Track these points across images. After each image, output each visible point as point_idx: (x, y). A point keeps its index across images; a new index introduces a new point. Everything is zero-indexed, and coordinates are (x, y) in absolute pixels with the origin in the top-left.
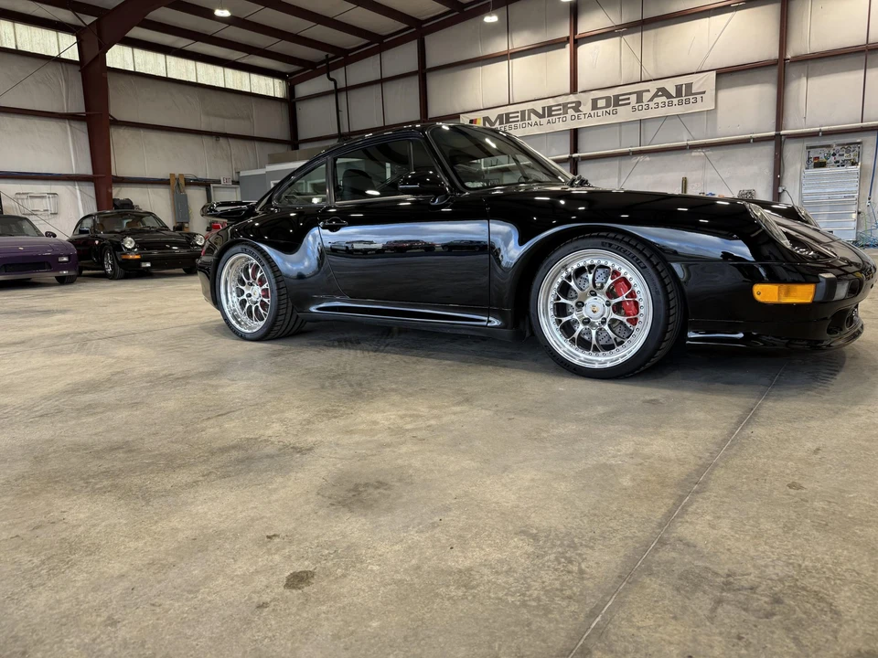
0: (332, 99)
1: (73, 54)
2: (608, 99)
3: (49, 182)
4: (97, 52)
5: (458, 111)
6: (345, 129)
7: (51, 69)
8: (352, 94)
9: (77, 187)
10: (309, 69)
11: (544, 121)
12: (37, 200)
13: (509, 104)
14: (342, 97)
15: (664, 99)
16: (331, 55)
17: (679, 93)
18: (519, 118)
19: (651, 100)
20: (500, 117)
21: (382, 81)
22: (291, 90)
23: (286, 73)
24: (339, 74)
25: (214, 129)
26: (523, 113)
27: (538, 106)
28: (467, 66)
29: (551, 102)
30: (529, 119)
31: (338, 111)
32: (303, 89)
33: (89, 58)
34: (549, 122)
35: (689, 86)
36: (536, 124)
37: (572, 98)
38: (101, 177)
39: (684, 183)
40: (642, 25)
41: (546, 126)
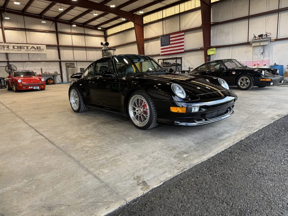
2: (18, 47)
15: (34, 49)
17: (38, 49)
19: (31, 49)
35: (40, 47)
37: (6, 44)
39: (41, 69)
40: (25, 30)
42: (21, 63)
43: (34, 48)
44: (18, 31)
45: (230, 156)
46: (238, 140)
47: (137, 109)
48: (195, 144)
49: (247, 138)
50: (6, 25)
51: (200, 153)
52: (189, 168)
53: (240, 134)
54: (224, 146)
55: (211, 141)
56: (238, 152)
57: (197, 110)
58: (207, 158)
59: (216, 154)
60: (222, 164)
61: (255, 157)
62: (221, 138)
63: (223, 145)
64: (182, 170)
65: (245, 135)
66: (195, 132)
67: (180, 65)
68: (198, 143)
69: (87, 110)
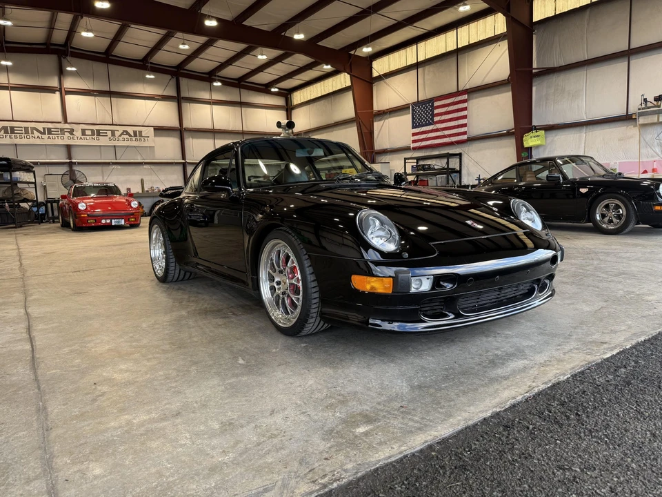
2: (93, 131)
11: (46, 136)
13: (13, 121)
15: (127, 136)
17: (135, 135)
18: (23, 132)
19: (120, 136)
27: (40, 127)
29: (50, 126)
30: (32, 133)
34: (49, 138)
35: (140, 132)
37: (67, 126)
39: (142, 181)
40: (110, 94)
41: (46, 140)
42: (99, 168)
43: (128, 133)
44: (95, 96)
45: (504, 438)
46: (545, 383)
47: (276, 280)
48: (413, 388)
49: (576, 375)
50: (69, 83)
51: (411, 423)
52: (351, 478)
53: (560, 361)
54: (497, 400)
55: (462, 380)
56: (531, 427)
57: (426, 286)
58: (426, 442)
59: (459, 428)
60: (464, 468)
61: (584, 450)
62: (500, 371)
63: (495, 398)
64: (325, 486)
65: (572, 365)
66: (430, 348)
67: (457, 172)
68: (420, 387)
69: (187, 277)
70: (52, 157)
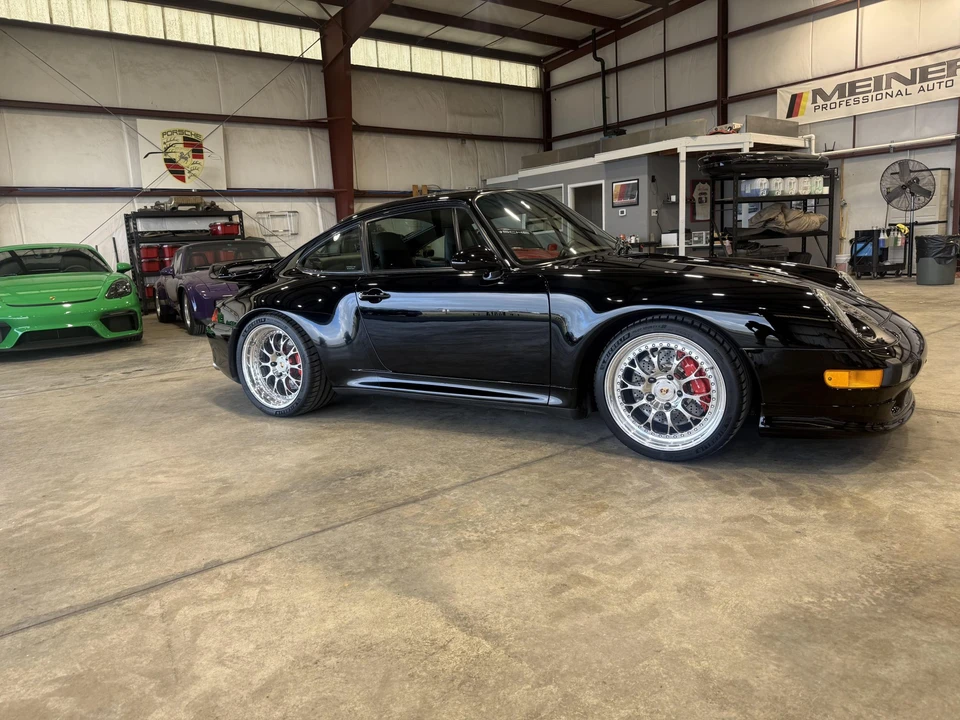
0: (598, 83)
1: (316, 53)
3: (290, 199)
4: (341, 47)
5: (773, 83)
6: (612, 120)
7: (293, 71)
8: (624, 75)
9: (318, 204)
10: (570, 49)
11: (911, 88)
12: (277, 220)
13: (856, 69)
14: (611, 80)
16: (599, 29)
18: (872, 87)
20: (840, 88)
21: (665, 55)
22: (546, 78)
23: (540, 58)
24: (608, 53)
25: (460, 131)
26: (878, 80)
28: (791, 22)
29: (927, 61)
30: (889, 86)
31: (604, 98)
32: (560, 75)
33: (332, 57)
34: (922, 89)
36: (900, 93)
38: (342, 191)
41: (916, 96)
70: (927, 131)
